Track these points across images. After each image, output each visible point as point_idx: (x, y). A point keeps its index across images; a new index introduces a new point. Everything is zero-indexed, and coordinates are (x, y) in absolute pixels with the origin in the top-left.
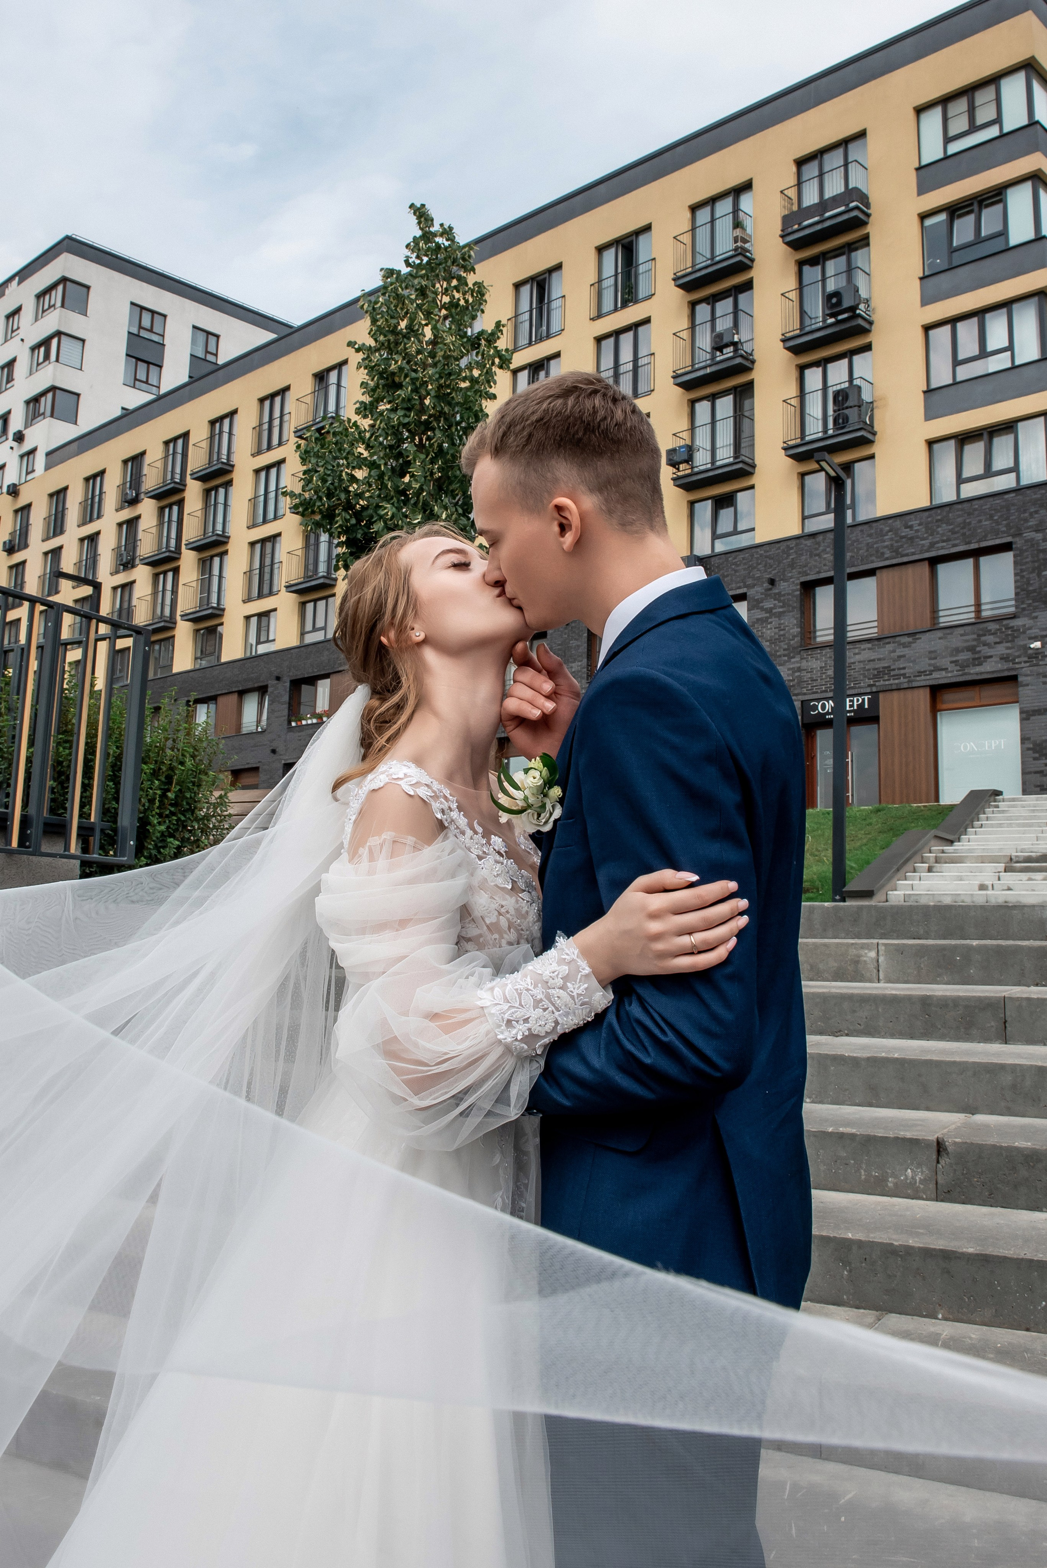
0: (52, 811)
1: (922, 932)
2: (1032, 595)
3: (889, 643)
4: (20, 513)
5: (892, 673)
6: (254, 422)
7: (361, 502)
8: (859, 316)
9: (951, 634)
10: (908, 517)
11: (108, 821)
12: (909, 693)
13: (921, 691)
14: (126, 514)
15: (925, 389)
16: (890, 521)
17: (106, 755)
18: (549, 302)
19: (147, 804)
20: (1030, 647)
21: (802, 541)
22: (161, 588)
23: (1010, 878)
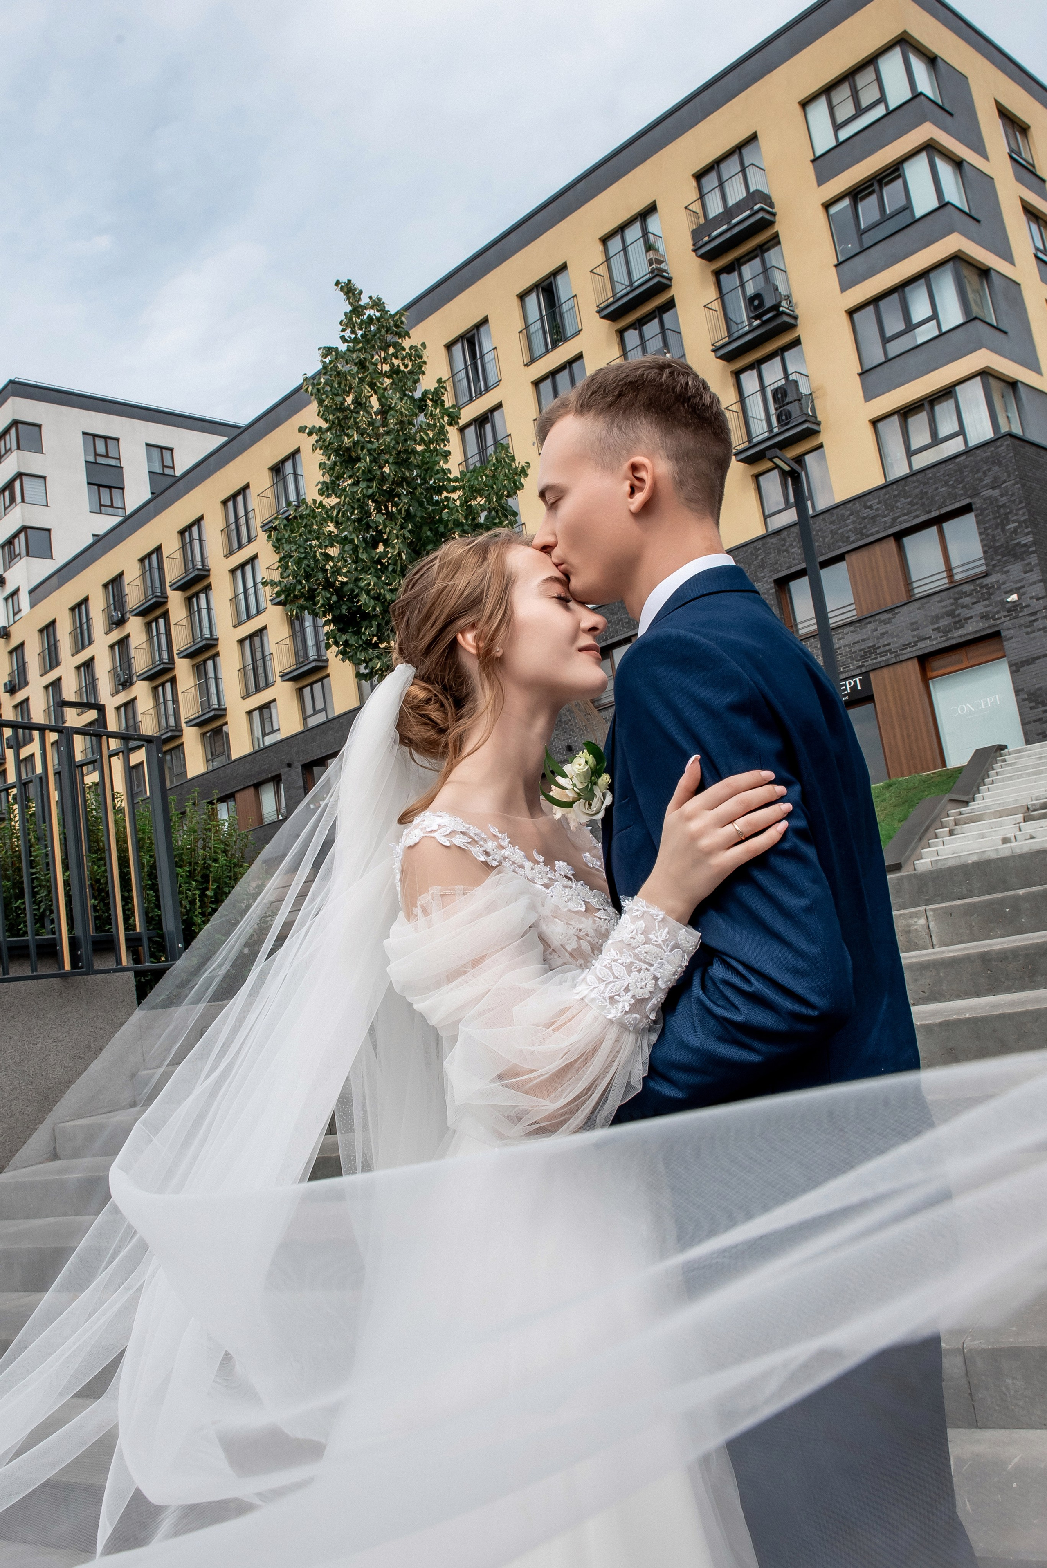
0: (98, 928)
1: (965, 891)
2: (1000, 551)
3: (870, 622)
4: (14, 653)
5: (878, 651)
6: (221, 525)
7: (340, 578)
8: (783, 313)
9: (928, 602)
10: (866, 498)
11: (154, 929)
12: (898, 667)
13: (910, 663)
14: (115, 636)
15: (860, 371)
16: (849, 505)
17: (140, 866)
18: (482, 357)
19: (188, 906)
20: (1007, 602)
21: (769, 540)
22: (161, 700)
23: (1030, 827)
